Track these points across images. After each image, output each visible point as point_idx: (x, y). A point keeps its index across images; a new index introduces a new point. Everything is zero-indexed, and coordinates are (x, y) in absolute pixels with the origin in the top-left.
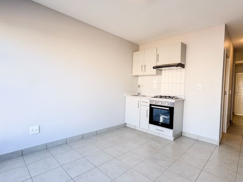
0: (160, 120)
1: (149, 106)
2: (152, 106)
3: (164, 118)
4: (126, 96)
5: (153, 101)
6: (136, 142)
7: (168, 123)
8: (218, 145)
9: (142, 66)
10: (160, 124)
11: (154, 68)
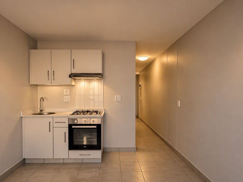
0: (83, 141)
1: (68, 126)
2: (73, 127)
3: (88, 139)
4: (22, 117)
9: (48, 71)
10: (85, 147)
11: (70, 76)
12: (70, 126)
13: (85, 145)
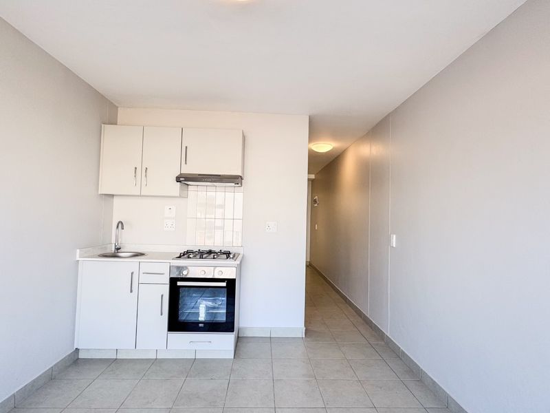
0: (198, 314)
1: (168, 282)
2: (179, 283)
3: (208, 308)
4: (78, 260)
5: (180, 269)
6: (148, 403)
7: (224, 319)
8: (304, 336)
9: (136, 168)
10: (200, 325)
11: (178, 180)
12: (173, 281)
13: (201, 323)
